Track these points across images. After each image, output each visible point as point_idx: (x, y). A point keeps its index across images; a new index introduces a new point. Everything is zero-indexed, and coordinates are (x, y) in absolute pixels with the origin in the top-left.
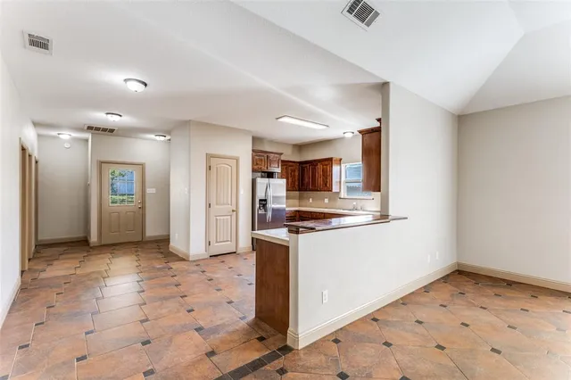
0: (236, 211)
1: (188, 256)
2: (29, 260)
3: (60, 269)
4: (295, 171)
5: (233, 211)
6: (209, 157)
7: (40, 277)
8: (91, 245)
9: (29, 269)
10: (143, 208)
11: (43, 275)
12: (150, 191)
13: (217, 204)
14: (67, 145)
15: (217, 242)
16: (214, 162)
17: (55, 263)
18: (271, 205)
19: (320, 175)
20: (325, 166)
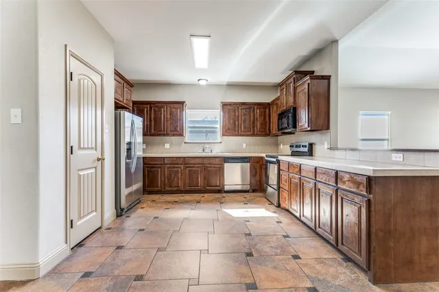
5: (99, 160)
6: (69, 53)
19: (167, 118)
20: (174, 110)
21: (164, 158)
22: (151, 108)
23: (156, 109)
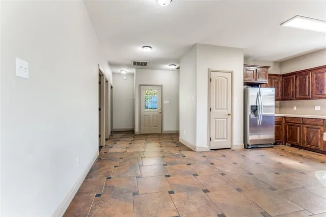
0: (231, 115)
1: (195, 148)
2: (106, 140)
3: (119, 148)
4: (278, 83)
5: (229, 115)
6: (210, 71)
7: (109, 152)
8: (136, 134)
9: (106, 145)
10: (161, 113)
11: (111, 150)
12: (165, 102)
13: (216, 109)
14: (125, 78)
15: (216, 139)
16: (213, 75)
17: (118, 143)
18: (261, 112)
19: (312, 83)
20: (319, 75)
21: (302, 118)
22: (296, 77)
23: (301, 77)
